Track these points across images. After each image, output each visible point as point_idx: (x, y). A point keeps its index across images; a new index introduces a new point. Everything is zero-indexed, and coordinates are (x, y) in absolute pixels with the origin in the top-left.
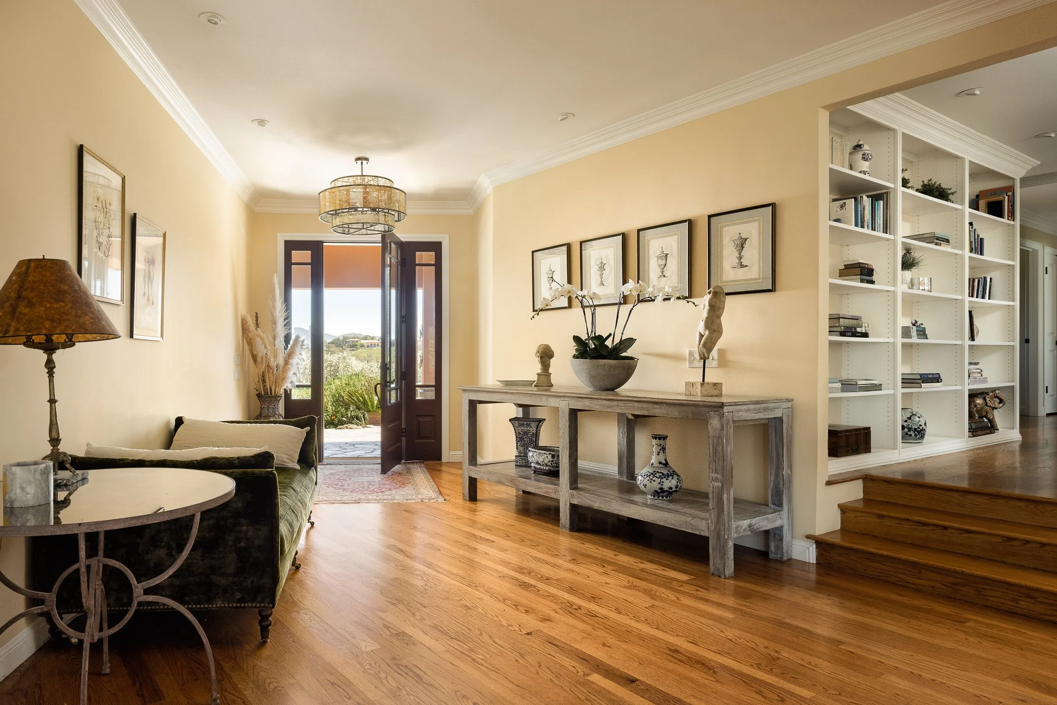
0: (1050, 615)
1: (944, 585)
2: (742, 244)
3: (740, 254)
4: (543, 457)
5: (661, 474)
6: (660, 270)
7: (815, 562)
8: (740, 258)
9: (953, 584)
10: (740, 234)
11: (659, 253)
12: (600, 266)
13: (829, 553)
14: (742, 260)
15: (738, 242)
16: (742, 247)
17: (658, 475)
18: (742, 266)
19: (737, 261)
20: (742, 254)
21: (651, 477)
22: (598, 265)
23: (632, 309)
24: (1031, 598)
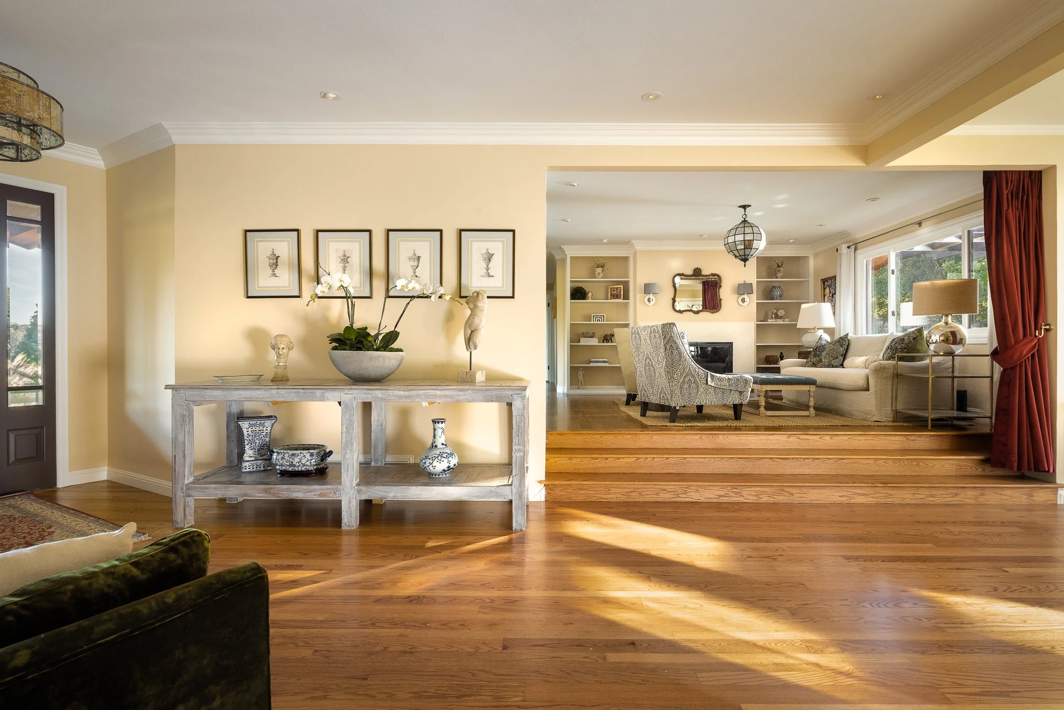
0: (673, 498)
1: (622, 495)
2: (489, 258)
3: (487, 266)
4: (299, 457)
5: (446, 454)
6: (412, 270)
7: (544, 500)
8: (488, 269)
9: (627, 493)
10: (487, 249)
11: (411, 254)
12: (342, 258)
13: (554, 491)
14: (489, 271)
15: (485, 256)
16: (490, 261)
17: (444, 455)
18: (489, 276)
19: (485, 271)
20: (490, 266)
21: (439, 458)
22: (340, 257)
23: (408, 303)
24: (664, 490)
